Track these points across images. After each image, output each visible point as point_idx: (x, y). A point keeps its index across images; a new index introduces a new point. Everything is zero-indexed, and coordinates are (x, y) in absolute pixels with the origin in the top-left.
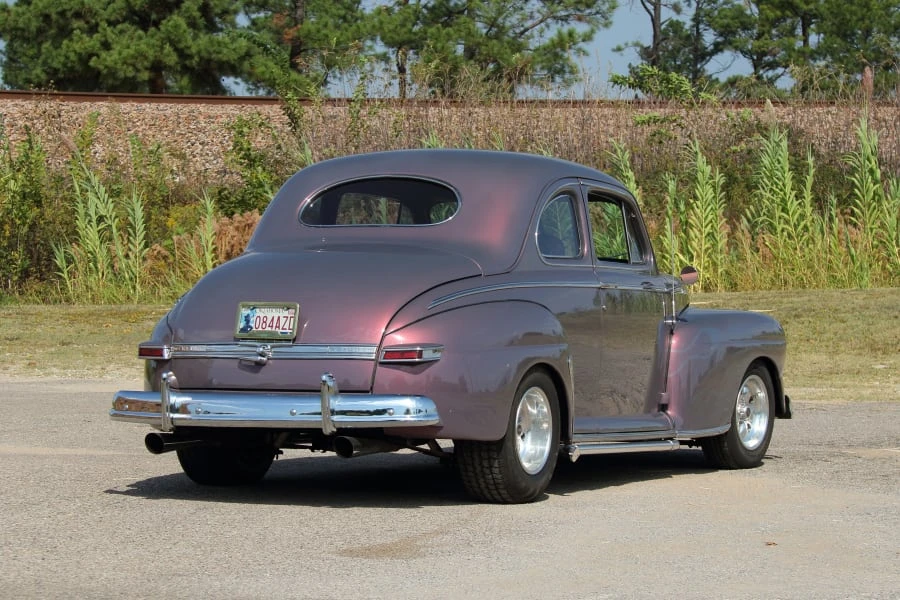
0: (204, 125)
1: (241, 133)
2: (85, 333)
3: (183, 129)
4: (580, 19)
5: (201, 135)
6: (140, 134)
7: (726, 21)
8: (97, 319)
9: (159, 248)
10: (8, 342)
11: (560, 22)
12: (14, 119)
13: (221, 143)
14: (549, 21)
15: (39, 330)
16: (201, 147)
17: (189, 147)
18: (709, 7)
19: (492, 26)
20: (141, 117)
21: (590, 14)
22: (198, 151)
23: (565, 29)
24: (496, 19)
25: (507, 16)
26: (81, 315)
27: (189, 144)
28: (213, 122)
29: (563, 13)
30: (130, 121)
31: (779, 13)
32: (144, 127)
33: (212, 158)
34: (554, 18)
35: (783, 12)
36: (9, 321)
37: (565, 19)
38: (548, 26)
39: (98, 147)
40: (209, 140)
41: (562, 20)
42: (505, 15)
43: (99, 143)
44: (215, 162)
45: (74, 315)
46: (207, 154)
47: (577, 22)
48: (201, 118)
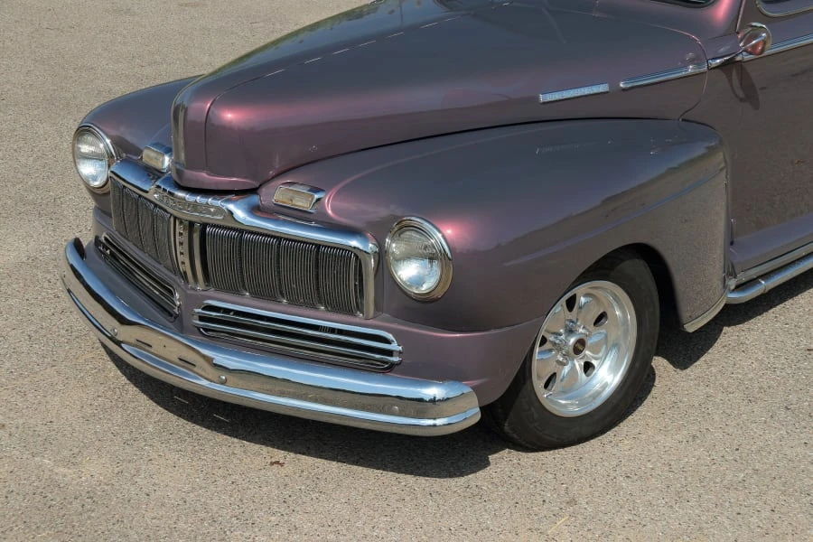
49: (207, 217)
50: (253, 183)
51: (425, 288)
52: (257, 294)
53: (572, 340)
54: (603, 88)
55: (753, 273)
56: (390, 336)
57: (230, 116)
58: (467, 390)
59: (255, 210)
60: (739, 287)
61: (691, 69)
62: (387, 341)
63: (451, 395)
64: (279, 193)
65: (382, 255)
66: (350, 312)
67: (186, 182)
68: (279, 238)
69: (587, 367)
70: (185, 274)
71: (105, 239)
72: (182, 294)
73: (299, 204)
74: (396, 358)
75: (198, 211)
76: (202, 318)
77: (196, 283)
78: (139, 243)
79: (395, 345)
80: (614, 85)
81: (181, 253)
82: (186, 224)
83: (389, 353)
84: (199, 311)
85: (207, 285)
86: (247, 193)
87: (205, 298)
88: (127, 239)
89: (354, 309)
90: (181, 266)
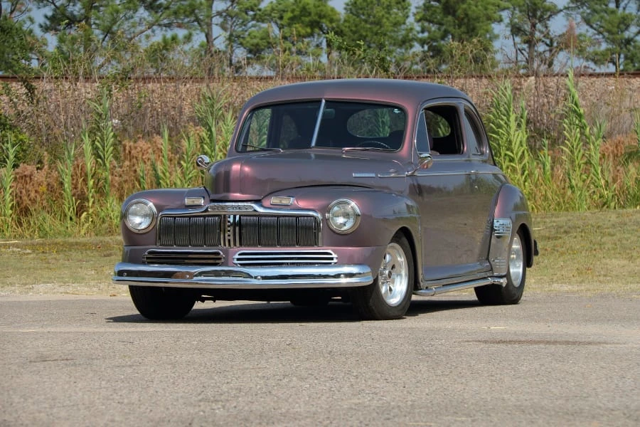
4: (180, 26)
7: (255, 41)
11: (164, 28)
14: (155, 27)
18: (241, 29)
19: (108, 32)
21: (189, 22)
23: (169, 34)
24: (111, 28)
25: (119, 25)
29: (166, 21)
31: (309, 30)
34: (160, 25)
35: (312, 29)
37: (169, 26)
38: (153, 31)
41: (165, 26)
42: (118, 23)
47: (178, 29)
49: (242, 212)
50: (259, 197)
51: (345, 228)
52: (265, 245)
53: (387, 272)
54: (373, 175)
56: (332, 252)
57: (247, 170)
58: (369, 270)
59: (264, 207)
62: (331, 254)
63: (361, 272)
64: (274, 200)
65: (326, 220)
66: (312, 245)
67: (231, 198)
68: (278, 216)
69: (391, 290)
70: (229, 241)
71: (150, 253)
72: (226, 252)
73: (284, 202)
74: (335, 261)
75: (239, 208)
76: (238, 259)
77: (235, 245)
78: (187, 242)
79: (334, 256)
80: (377, 175)
81: (229, 231)
82: (232, 217)
83: (332, 259)
84: (237, 256)
85: (241, 245)
86: (258, 202)
87: (240, 250)
88: (172, 246)
89: (315, 244)
90: (227, 238)
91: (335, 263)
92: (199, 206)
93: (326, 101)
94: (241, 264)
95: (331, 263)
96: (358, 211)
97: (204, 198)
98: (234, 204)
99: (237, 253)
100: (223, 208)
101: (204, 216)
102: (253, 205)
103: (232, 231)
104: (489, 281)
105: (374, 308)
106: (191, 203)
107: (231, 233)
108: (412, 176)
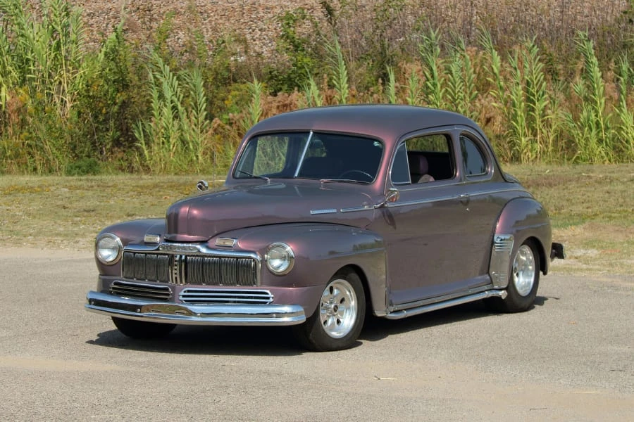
0: (262, 14)
1: (288, 24)
2: (147, 205)
3: (246, 19)
5: (260, 23)
6: (213, 23)
8: (159, 191)
9: (219, 122)
10: (86, 214)
12: (118, 12)
13: (275, 29)
15: (112, 202)
16: (259, 32)
17: (250, 33)
20: (214, 9)
22: (257, 36)
26: (147, 187)
27: (251, 30)
28: (269, 13)
30: (205, 12)
32: (216, 17)
33: (268, 42)
36: (90, 193)
39: (181, 34)
40: (266, 27)
43: (182, 31)
44: (270, 45)
45: (142, 187)
46: (264, 39)
48: (260, 10)
49: (188, 252)
50: (206, 239)
51: (281, 269)
52: (208, 284)
53: (333, 306)
54: (334, 211)
55: (400, 307)
56: (268, 292)
57: (195, 212)
58: (302, 309)
59: (208, 248)
60: (395, 312)
61: (366, 208)
62: (267, 294)
63: (294, 311)
64: (218, 241)
65: (264, 262)
66: (251, 285)
67: (178, 239)
68: (220, 257)
69: (338, 322)
70: (176, 278)
71: (116, 284)
72: (173, 288)
73: (228, 244)
74: (271, 300)
75: (185, 249)
76: (184, 296)
77: (181, 282)
78: (143, 277)
79: (270, 295)
80: (338, 210)
81: (176, 269)
82: (178, 256)
83: (268, 298)
84: (182, 293)
85: (186, 282)
86: (202, 242)
87: (186, 287)
88: (132, 278)
89: (253, 283)
90: (174, 276)
91: (271, 302)
92: (155, 244)
93: (314, 133)
94: (186, 301)
95: (267, 302)
96: (292, 254)
97: (160, 236)
98: (180, 245)
99: (183, 289)
100: (171, 247)
101: (158, 254)
102: (198, 247)
103: (178, 270)
104: (487, 295)
105: (314, 341)
106: (149, 241)
107: (177, 272)
108: (382, 207)
